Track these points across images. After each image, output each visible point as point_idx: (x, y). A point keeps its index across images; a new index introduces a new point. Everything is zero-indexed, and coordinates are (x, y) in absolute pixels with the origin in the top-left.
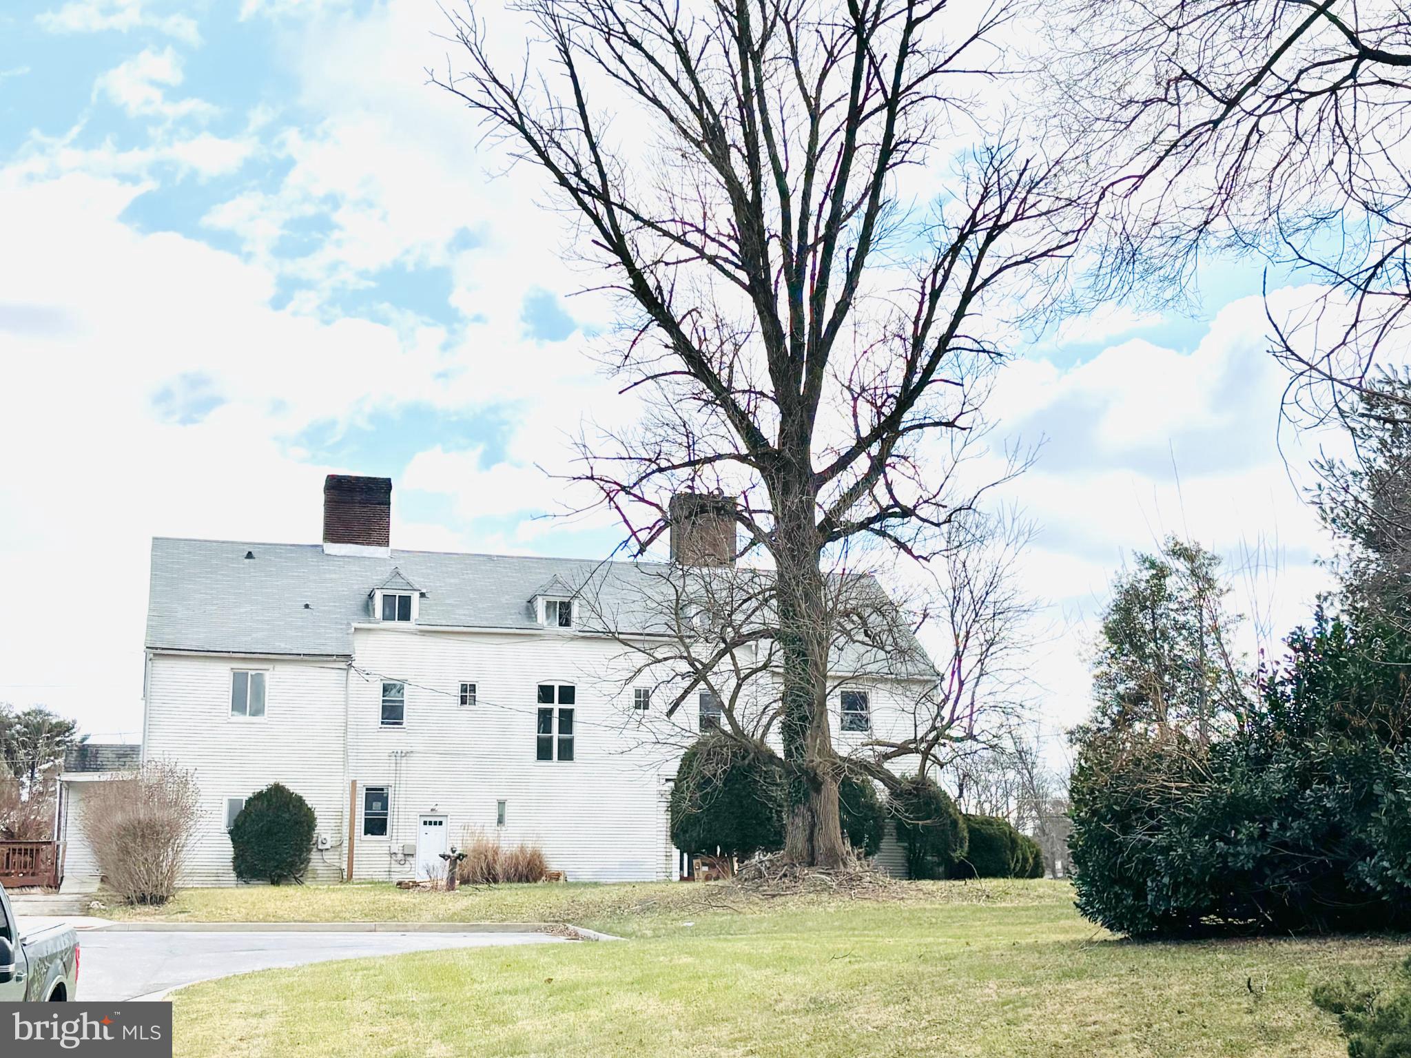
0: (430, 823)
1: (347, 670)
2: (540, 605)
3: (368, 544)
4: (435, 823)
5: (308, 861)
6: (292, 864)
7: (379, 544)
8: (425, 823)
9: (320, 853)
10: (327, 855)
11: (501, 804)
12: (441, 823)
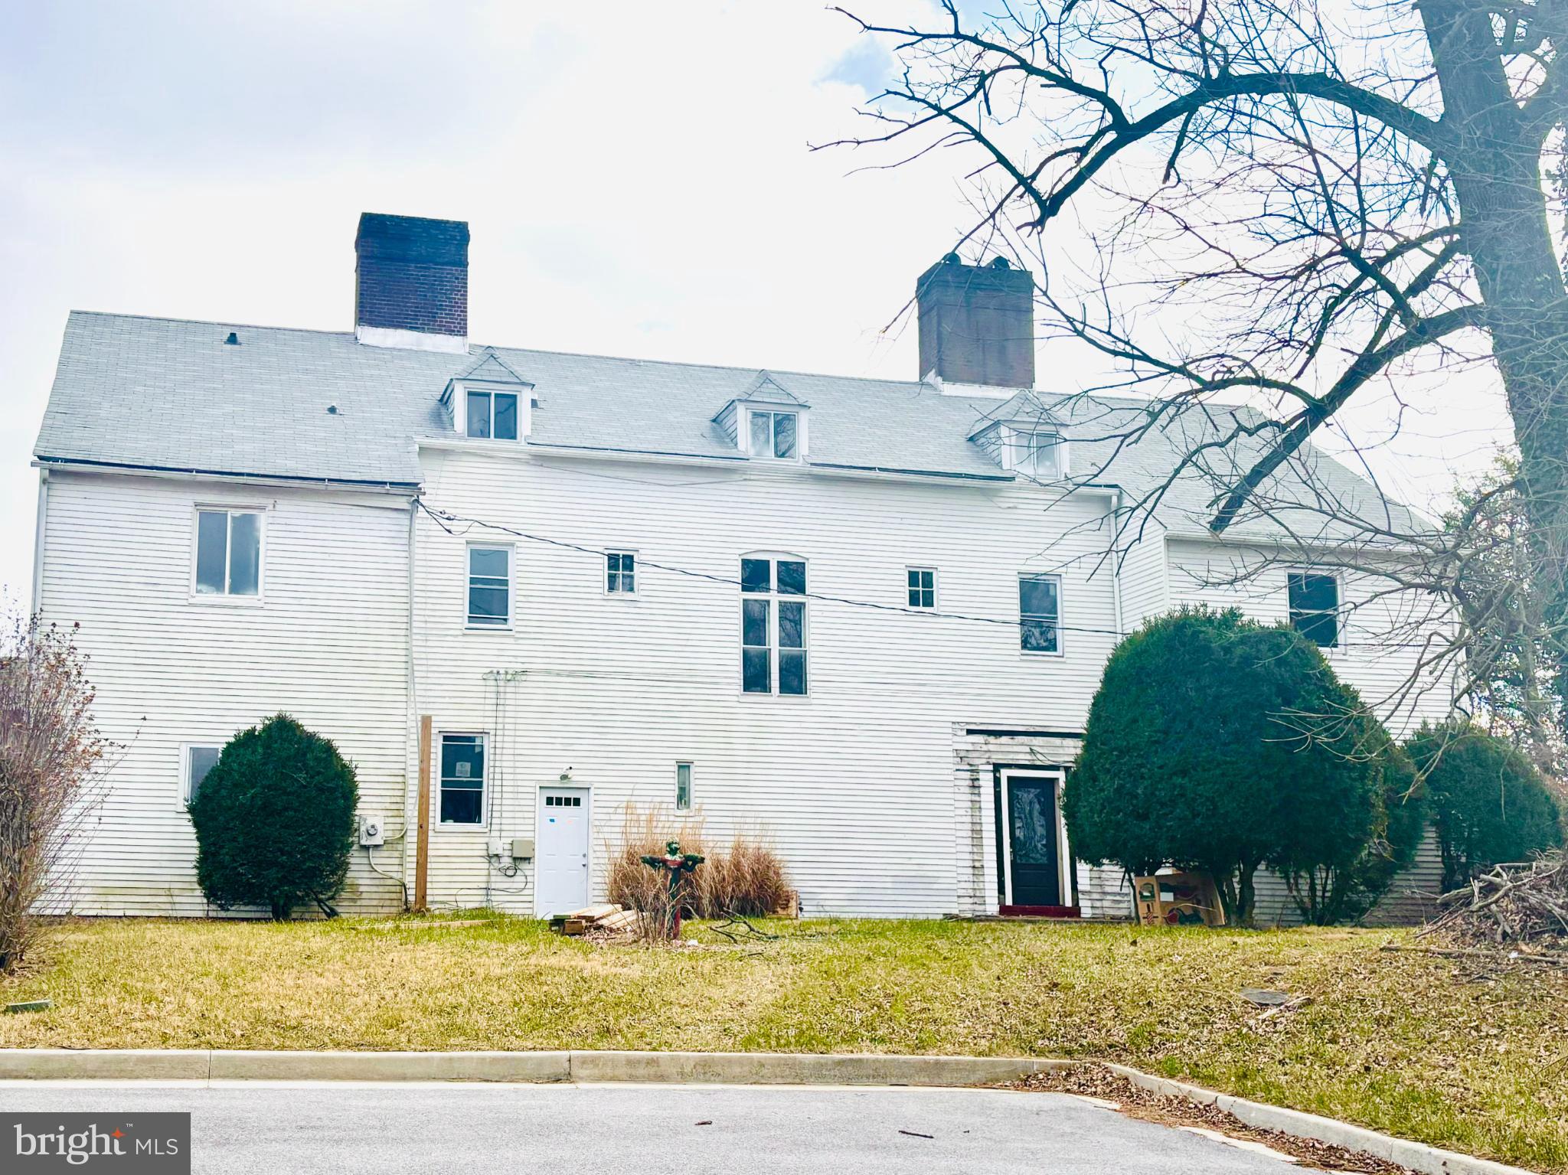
0: (559, 801)
1: (411, 513)
2: (742, 418)
3: (433, 331)
4: (568, 802)
5: (344, 866)
6: (314, 874)
7: (451, 332)
8: (550, 801)
9: (364, 854)
10: (376, 858)
11: (684, 767)
12: (577, 802)
